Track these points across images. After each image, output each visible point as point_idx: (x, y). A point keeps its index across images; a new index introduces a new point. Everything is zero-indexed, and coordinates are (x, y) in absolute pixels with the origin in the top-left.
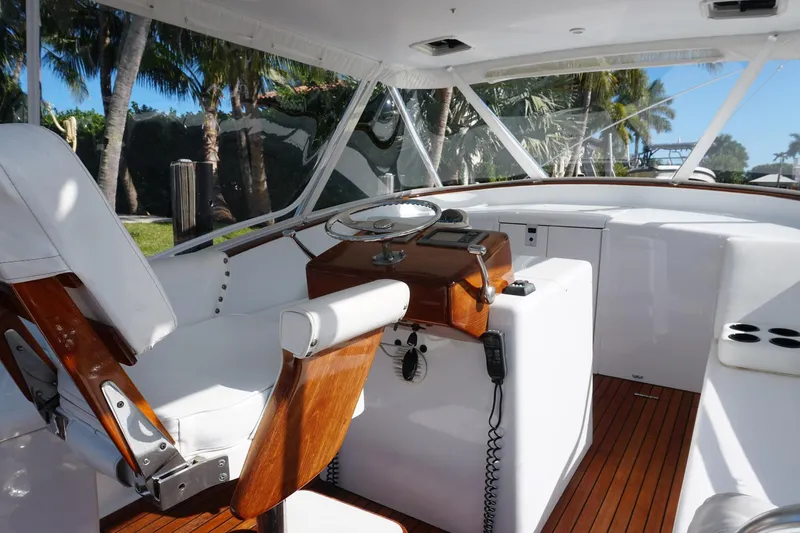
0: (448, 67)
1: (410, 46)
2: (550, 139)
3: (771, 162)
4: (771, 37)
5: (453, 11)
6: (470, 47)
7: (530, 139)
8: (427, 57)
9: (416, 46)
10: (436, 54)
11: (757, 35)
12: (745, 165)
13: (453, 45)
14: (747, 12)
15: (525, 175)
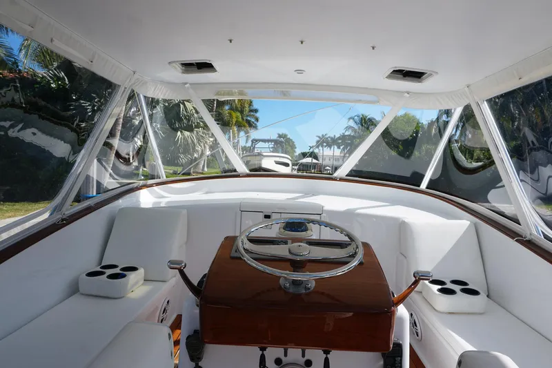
0: (186, 84)
1: (170, 63)
2: (197, 133)
3: (307, 151)
4: (406, 94)
5: (231, 41)
6: (216, 71)
7: (183, 131)
8: (176, 75)
9: (174, 64)
10: (185, 72)
11: (397, 92)
12: (295, 152)
13: (205, 66)
14: (407, 78)
15: (235, 171)
